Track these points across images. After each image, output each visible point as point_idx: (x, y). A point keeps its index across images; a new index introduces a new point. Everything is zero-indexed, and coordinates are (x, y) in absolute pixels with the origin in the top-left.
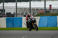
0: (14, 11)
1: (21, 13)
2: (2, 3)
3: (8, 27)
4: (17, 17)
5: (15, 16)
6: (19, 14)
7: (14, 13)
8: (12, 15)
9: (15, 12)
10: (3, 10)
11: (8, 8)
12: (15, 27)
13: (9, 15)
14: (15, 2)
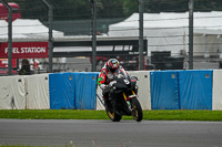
0: (182, 48)
1: (207, 55)
2: (136, 16)
3: (156, 109)
4: (191, 67)
5: (186, 63)
6: (202, 57)
7: (182, 52)
8: (173, 59)
9: (187, 50)
10: (139, 43)
11: (160, 33)
12: (186, 108)
13: (162, 59)
14: (184, 12)
